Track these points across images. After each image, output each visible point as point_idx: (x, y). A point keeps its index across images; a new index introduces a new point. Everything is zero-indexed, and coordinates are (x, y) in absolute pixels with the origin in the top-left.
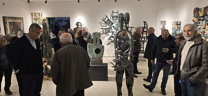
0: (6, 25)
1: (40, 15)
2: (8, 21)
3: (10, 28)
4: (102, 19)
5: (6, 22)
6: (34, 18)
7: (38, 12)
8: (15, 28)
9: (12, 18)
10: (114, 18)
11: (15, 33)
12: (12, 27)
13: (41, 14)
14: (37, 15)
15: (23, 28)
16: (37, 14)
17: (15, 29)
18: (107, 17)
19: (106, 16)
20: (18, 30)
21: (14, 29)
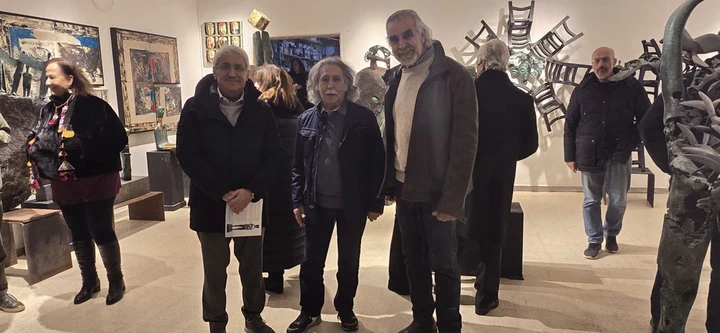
0: (121, 59)
1: (234, 32)
2: (128, 45)
3: (134, 71)
4: (467, 38)
5: (122, 49)
6: (212, 40)
7: (228, 21)
8: (152, 73)
9: (141, 35)
10: (514, 32)
11: (149, 91)
12: (140, 67)
13: (236, 27)
14: (223, 29)
15: (177, 74)
16: (224, 26)
17: (150, 77)
18: (485, 26)
19: (483, 22)
20: (158, 83)
21: (147, 75)
